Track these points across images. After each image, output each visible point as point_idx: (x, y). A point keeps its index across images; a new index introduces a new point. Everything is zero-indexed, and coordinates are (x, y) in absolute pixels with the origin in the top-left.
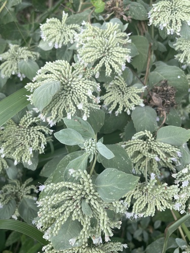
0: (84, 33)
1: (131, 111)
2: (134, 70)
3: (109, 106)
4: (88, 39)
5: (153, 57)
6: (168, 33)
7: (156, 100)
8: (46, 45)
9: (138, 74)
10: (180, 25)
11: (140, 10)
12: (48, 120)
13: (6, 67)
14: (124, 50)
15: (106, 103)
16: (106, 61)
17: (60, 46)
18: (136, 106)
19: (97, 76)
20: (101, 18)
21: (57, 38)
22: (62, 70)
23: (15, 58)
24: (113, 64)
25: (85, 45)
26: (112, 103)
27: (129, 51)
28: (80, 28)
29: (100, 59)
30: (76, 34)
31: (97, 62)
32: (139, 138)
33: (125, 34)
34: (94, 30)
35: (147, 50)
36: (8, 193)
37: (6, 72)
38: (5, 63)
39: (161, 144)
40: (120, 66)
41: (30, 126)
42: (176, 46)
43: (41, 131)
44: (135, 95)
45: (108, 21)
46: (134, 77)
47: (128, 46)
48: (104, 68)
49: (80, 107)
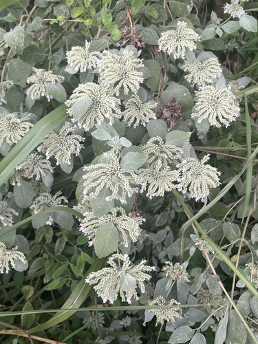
0: (105, 59)
1: (146, 123)
2: (149, 90)
3: (129, 120)
4: (109, 65)
5: (166, 78)
6: (175, 58)
7: (167, 114)
8: (71, 69)
9: (152, 93)
10: (184, 50)
11: (153, 35)
12: (84, 126)
13: (35, 89)
14: (138, 73)
15: (126, 118)
16: (124, 82)
17: (85, 70)
18: (150, 119)
19: (117, 95)
20: (118, 45)
21: (82, 64)
22: (92, 89)
23: (42, 81)
24: (129, 84)
25: (107, 70)
26: (130, 118)
27: (142, 74)
28: (101, 55)
29: (119, 81)
30: (98, 60)
31: (117, 83)
32: (153, 143)
33: (139, 60)
34: (113, 57)
35: (159, 72)
36: (40, 203)
37: (35, 94)
38: (33, 86)
39: (169, 146)
40: (135, 87)
41: (68, 134)
42: (185, 68)
43: (76, 139)
44: (149, 110)
45: (124, 47)
46: (148, 96)
47: (142, 70)
48: (122, 88)
49: (107, 115)
